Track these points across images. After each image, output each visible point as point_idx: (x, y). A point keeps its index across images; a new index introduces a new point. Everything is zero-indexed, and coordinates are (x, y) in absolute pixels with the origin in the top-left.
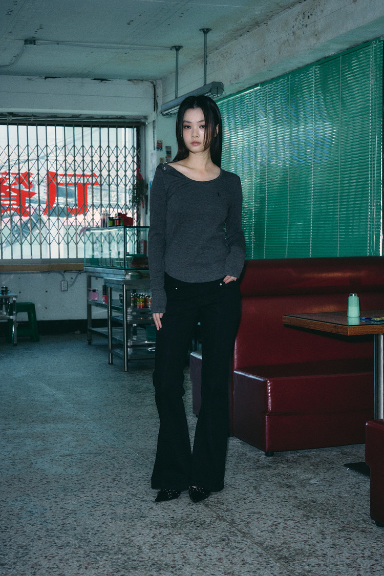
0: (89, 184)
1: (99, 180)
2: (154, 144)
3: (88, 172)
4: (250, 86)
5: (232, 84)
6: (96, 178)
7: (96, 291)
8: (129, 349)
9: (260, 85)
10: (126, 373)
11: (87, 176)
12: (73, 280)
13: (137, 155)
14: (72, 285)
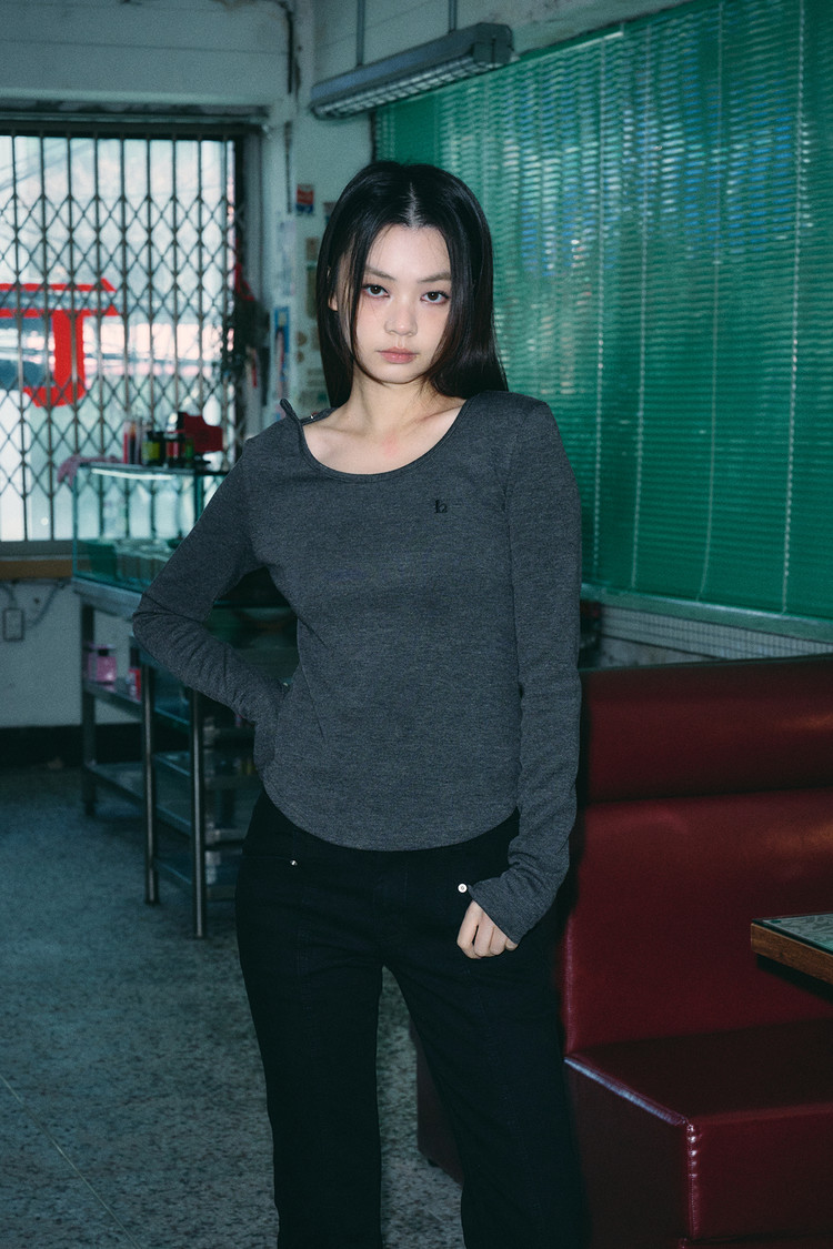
0: (87, 313)
1: (118, 301)
2: (289, 192)
3: (85, 277)
4: (592, 27)
5: (535, 22)
6: (112, 294)
7: (111, 654)
8: (208, 855)
9: (622, 25)
10: (202, 943)
11: (83, 288)
12: (41, 607)
13: (236, 224)
14: (37, 622)
